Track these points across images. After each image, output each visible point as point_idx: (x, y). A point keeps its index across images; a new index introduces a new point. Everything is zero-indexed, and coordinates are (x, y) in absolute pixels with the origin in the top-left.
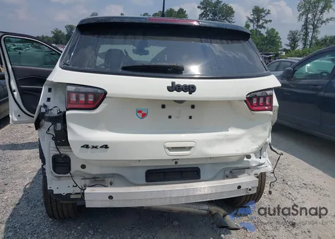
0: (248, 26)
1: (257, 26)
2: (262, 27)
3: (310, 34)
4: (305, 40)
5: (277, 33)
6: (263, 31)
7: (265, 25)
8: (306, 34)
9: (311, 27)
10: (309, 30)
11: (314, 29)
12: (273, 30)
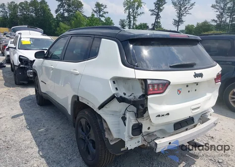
0: (93, 15)
1: (100, 15)
2: (102, 16)
3: (132, 22)
4: (130, 25)
5: (112, 21)
6: (103, 19)
7: (104, 15)
8: (130, 22)
9: (132, 17)
10: (131, 19)
11: (134, 18)
12: (109, 18)
